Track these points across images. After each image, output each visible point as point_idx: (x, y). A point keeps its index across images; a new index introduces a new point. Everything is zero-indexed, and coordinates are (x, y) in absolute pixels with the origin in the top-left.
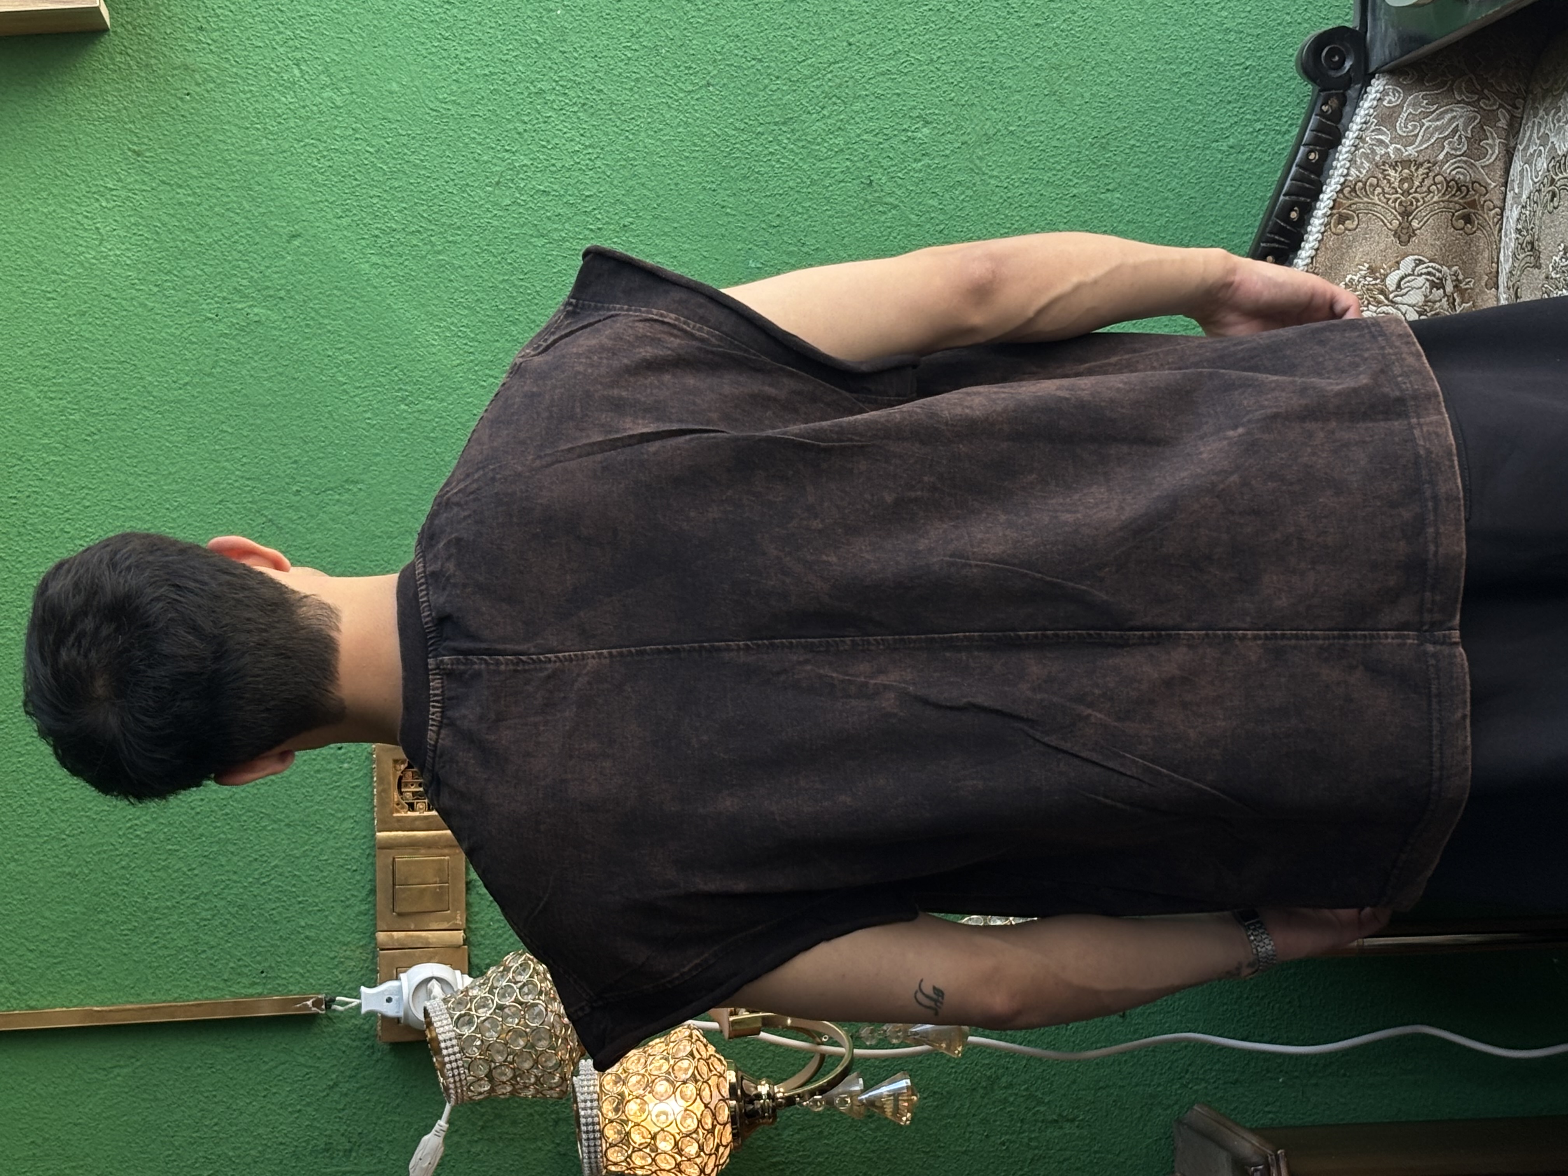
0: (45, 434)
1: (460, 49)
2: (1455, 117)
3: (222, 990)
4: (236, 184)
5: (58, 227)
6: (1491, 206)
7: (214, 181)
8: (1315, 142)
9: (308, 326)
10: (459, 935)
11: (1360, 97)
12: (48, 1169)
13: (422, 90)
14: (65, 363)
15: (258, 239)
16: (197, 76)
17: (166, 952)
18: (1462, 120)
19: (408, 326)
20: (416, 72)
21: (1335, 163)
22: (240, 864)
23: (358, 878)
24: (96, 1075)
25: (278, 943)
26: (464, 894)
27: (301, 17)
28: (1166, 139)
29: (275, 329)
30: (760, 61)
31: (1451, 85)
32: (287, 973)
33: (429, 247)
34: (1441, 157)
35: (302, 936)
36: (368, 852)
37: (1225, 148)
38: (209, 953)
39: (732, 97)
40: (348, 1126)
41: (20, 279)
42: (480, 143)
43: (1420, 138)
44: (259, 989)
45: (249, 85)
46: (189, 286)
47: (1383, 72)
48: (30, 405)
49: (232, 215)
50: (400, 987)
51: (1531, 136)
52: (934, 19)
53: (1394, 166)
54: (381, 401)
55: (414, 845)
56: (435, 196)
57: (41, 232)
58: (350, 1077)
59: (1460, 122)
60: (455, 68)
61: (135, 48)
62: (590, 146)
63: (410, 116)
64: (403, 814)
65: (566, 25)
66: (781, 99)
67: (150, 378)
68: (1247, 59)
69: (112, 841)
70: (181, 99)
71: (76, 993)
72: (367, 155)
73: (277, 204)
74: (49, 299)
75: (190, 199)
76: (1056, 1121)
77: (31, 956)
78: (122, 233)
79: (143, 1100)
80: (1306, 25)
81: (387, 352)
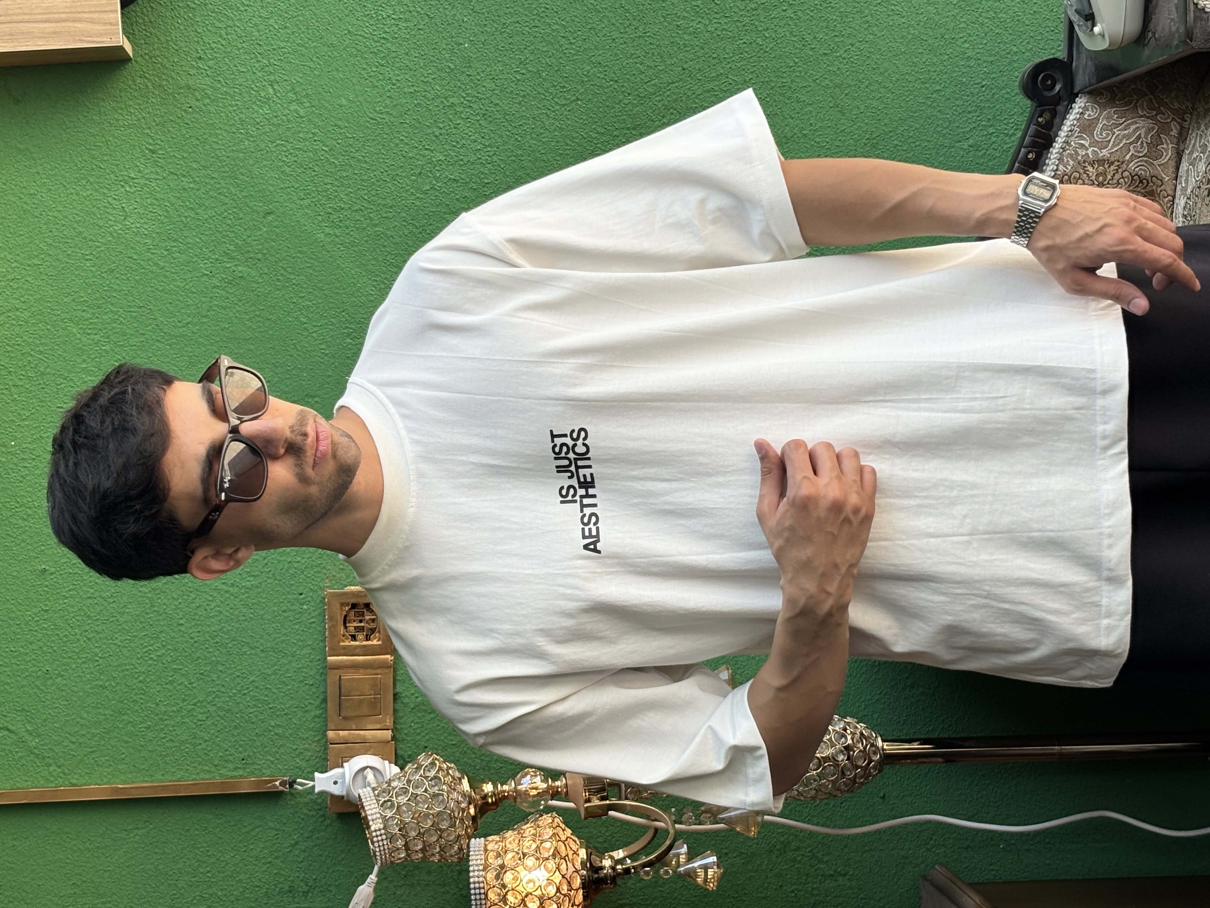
0: (84, 361)
1: (392, 73)
2: (1138, 128)
3: (214, 772)
4: (226, 175)
5: (94, 206)
6: (1166, 195)
7: (209, 172)
8: (1033, 145)
9: (278, 280)
10: (388, 734)
11: (1067, 111)
12: (85, 904)
13: (364, 104)
14: (99, 307)
15: (241, 216)
16: (197, 94)
17: (172, 744)
18: (1144, 130)
19: (353, 280)
20: (360, 90)
21: (1047, 161)
22: (227, 679)
23: (314, 690)
24: (120, 835)
25: (255, 738)
26: (392, 702)
27: (274, 49)
28: (921, 140)
29: (254, 282)
30: (616, 81)
31: (1136, 104)
32: (261, 760)
33: (368, 221)
34: (1128, 157)
35: (273, 733)
36: (321, 671)
37: (966, 147)
38: (204, 745)
39: (595, 109)
40: (306, 874)
41: (66, 245)
42: (407, 144)
43: (1111, 143)
44: (241, 772)
45: (235, 100)
46: (191, 251)
47: (1084, 93)
48: (73, 338)
49: (222, 197)
50: (344, 774)
51: (1194, 144)
52: (747, 50)
53: (1092, 164)
54: (332, 336)
55: (355, 666)
56: (373, 184)
57: (82, 210)
58: (307, 838)
59: (1143, 131)
60: (389, 87)
61: (151, 73)
62: (489, 146)
63: (354, 123)
64: (347, 643)
65: (471, 55)
66: (631, 110)
67: (161, 319)
68: (983, 80)
69: (133, 662)
70: (185, 111)
71: (105, 774)
72: (323, 153)
73: (256, 189)
74: (87, 260)
75: (192, 185)
76: (831, 875)
77: (73, 746)
78: (141, 211)
79: (156, 853)
80: (1028, 54)
81: (337, 300)
